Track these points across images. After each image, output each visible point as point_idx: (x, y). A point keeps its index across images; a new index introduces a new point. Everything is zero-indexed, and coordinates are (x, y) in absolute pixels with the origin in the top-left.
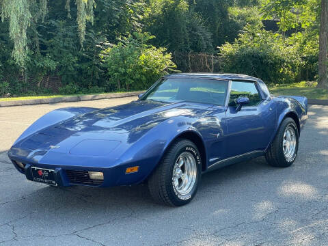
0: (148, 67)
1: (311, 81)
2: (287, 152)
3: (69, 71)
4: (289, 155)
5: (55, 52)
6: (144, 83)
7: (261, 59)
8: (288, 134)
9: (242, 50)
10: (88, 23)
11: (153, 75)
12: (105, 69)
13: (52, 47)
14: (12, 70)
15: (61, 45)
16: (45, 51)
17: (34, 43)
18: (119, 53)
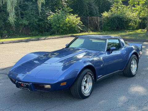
0: (70, 23)
1: (143, 29)
2: (133, 70)
3: (34, 25)
4: (134, 71)
5: (28, 17)
6: (68, 31)
7: (121, 19)
8: (133, 62)
9: (112, 15)
10: (42, 4)
11: (72, 27)
12: (50, 25)
13: (26, 14)
14: (8, 25)
15: (30, 14)
16: (23, 16)
17: (18, 13)
18: (56, 18)
